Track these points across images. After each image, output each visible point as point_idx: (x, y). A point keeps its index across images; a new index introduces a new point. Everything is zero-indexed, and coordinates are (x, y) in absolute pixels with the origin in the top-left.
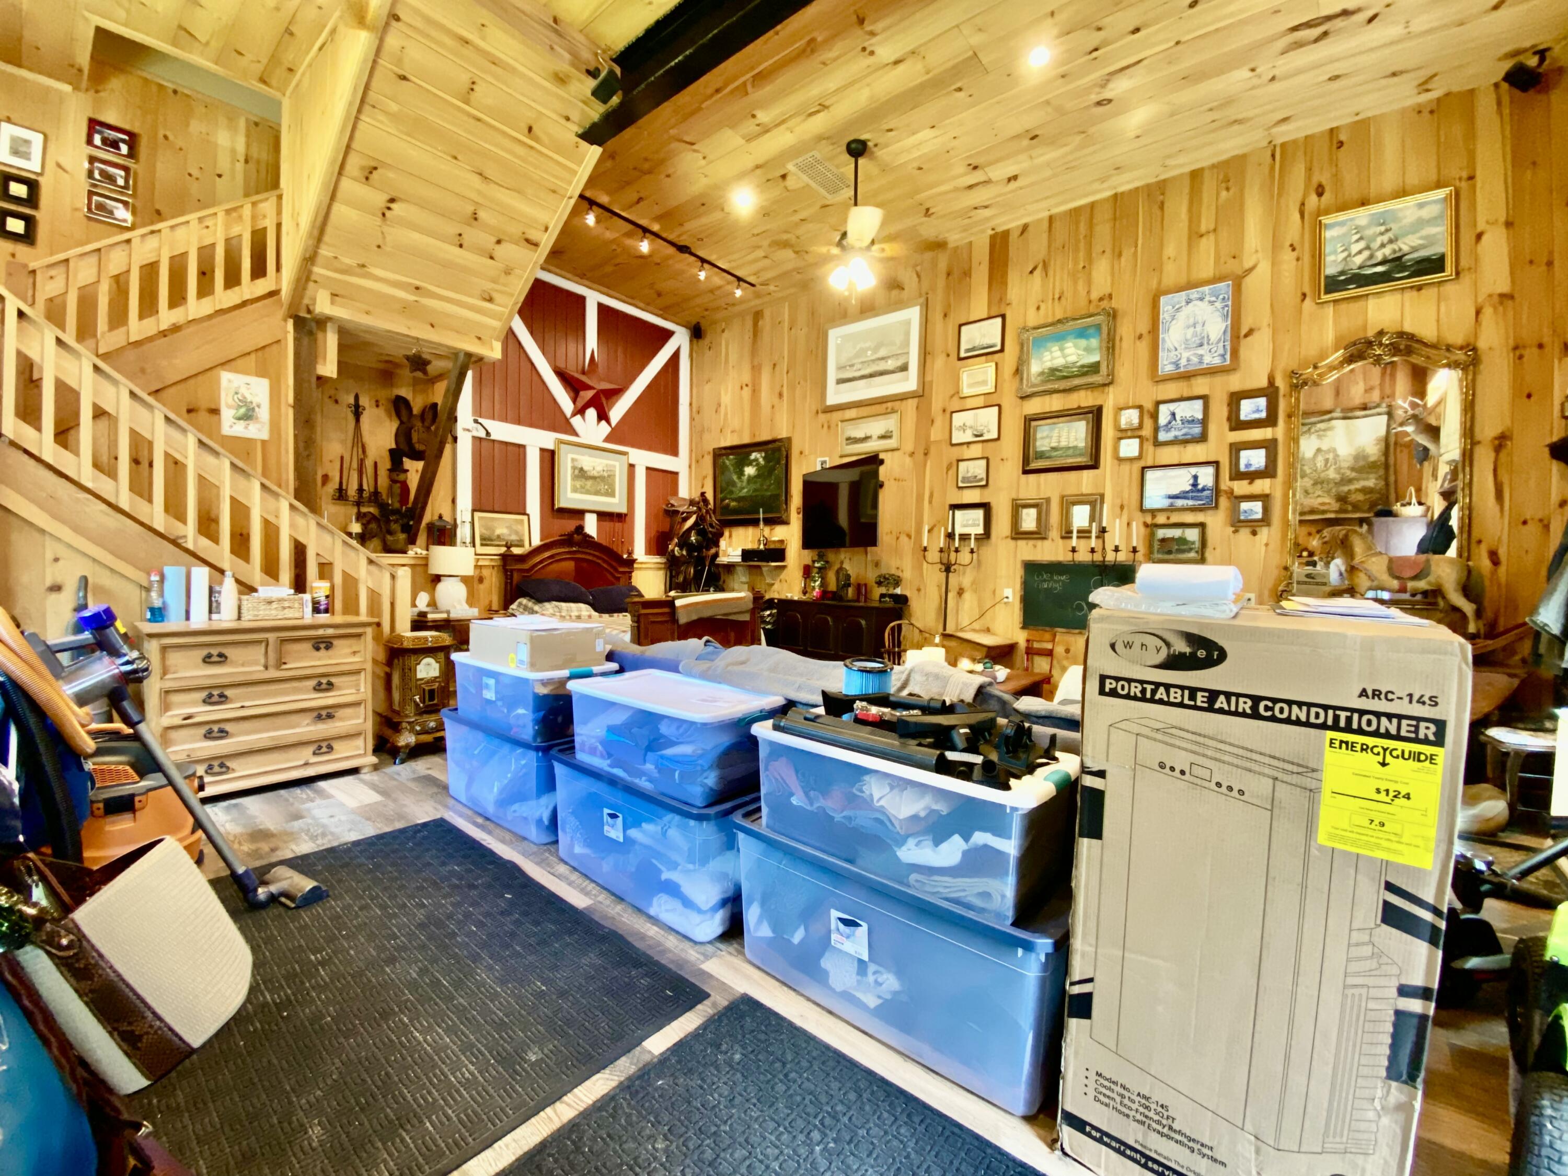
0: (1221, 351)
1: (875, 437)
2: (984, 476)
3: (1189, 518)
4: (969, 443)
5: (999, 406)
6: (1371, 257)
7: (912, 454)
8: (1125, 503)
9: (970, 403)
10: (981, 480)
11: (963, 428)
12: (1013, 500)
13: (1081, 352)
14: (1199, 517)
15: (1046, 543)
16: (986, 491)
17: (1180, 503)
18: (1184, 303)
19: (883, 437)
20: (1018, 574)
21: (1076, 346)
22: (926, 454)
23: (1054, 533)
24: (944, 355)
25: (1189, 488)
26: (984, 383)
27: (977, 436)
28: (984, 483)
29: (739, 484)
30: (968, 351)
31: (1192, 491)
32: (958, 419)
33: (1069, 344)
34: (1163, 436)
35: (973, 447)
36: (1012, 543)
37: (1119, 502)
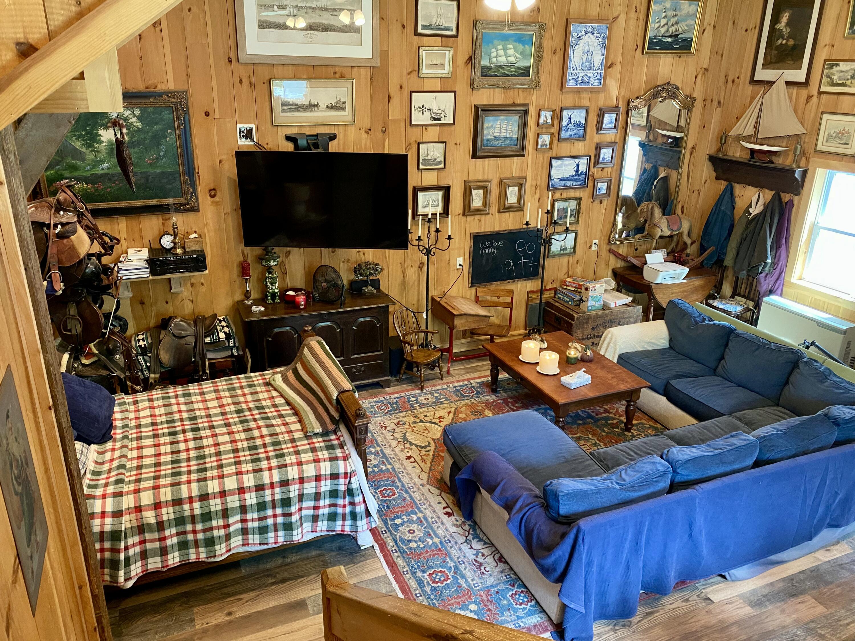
0: (599, 77)
1: (323, 107)
2: (443, 160)
3: (572, 194)
4: (426, 126)
5: (455, 92)
6: (668, 31)
7: (368, 131)
8: (539, 183)
9: (427, 85)
10: (440, 163)
11: (423, 109)
12: (465, 182)
13: (518, 56)
14: (578, 194)
15: (488, 217)
16: (443, 173)
17: (569, 183)
18: (583, 34)
19: (332, 107)
20: (467, 244)
21: (515, 49)
22: (384, 132)
23: (494, 209)
24: (400, 26)
25: (574, 173)
26: (442, 66)
27: (435, 119)
28: (442, 166)
29: (90, 156)
30: (424, 27)
31: (576, 175)
32: (418, 99)
33: (511, 46)
34: (564, 134)
35: (430, 129)
36: (464, 218)
37: (534, 183)
